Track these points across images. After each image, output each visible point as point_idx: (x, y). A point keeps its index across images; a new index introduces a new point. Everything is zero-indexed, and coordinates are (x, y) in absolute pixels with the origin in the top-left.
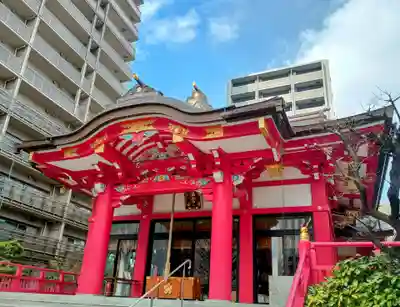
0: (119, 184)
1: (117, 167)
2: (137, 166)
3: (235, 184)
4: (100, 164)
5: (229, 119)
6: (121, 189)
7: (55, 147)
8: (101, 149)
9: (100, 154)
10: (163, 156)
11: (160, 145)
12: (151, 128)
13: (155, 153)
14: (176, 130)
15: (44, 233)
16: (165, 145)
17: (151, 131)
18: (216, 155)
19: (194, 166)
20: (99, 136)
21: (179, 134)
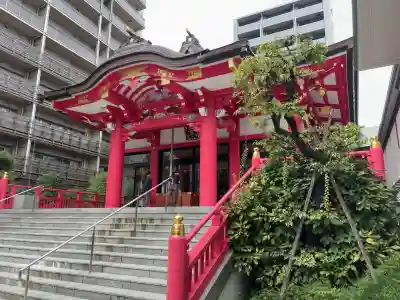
0: (127, 123)
1: (123, 109)
2: (140, 107)
3: (219, 116)
4: (109, 107)
6: (128, 127)
7: (70, 95)
8: (106, 95)
9: (106, 99)
10: (159, 97)
12: (144, 73)
13: (152, 96)
14: (164, 75)
15: (85, 166)
16: (160, 88)
17: (144, 77)
18: (200, 93)
19: (183, 104)
20: (103, 84)
21: (166, 78)
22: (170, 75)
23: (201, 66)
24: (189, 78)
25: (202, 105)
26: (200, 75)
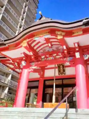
0: (32, 62)
1: (32, 54)
2: (40, 54)
3: (85, 59)
4: (24, 53)
6: (33, 64)
7: (5, 44)
10: (51, 50)
11: (50, 45)
13: (47, 49)
16: (52, 45)
20: (24, 39)
22: (63, 34)
23: (84, 27)
24: (74, 35)
25: (78, 51)
26: (82, 33)
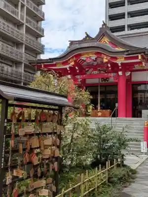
0: (77, 75)
1: (77, 68)
3: (127, 75)
5: (127, 55)
6: (78, 77)
9: (71, 65)
10: (95, 63)
12: (94, 55)
14: (105, 57)
17: (94, 57)
18: (120, 65)
19: (110, 69)
20: (72, 58)
21: (106, 59)
22: (108, 58)
24: (118, 60)
